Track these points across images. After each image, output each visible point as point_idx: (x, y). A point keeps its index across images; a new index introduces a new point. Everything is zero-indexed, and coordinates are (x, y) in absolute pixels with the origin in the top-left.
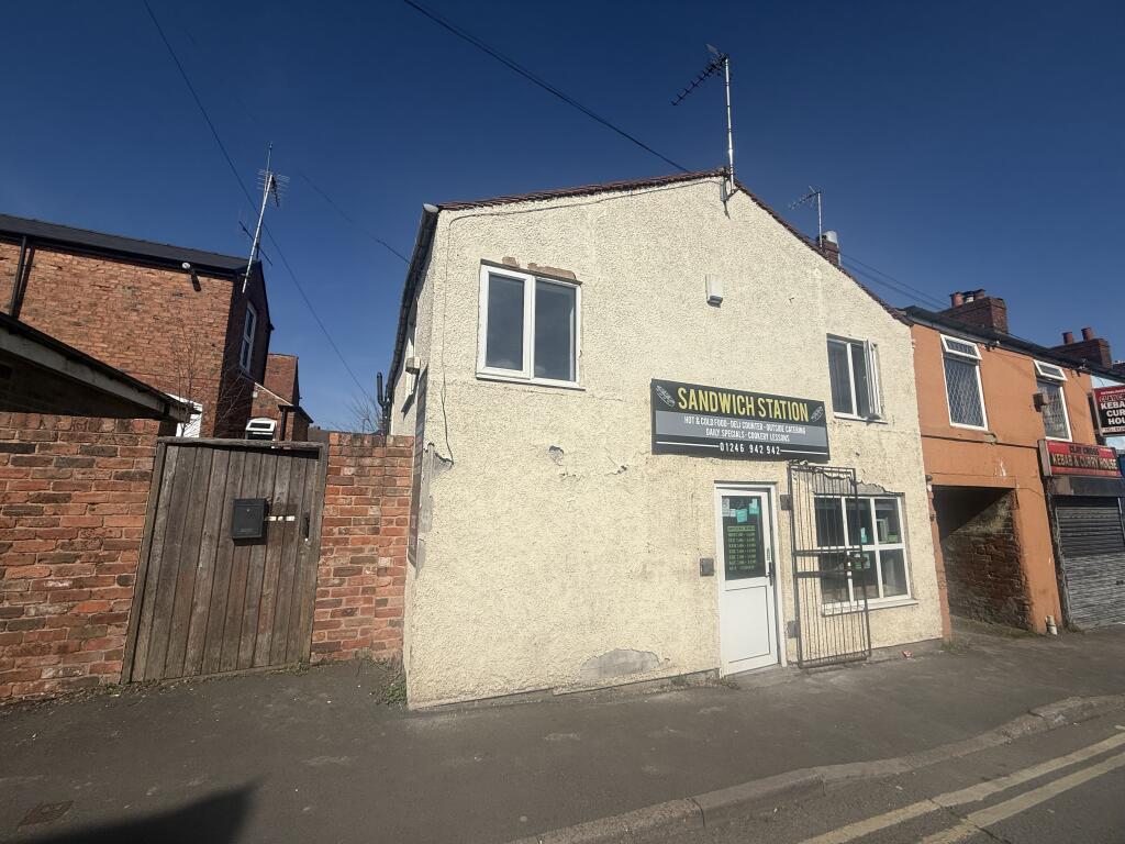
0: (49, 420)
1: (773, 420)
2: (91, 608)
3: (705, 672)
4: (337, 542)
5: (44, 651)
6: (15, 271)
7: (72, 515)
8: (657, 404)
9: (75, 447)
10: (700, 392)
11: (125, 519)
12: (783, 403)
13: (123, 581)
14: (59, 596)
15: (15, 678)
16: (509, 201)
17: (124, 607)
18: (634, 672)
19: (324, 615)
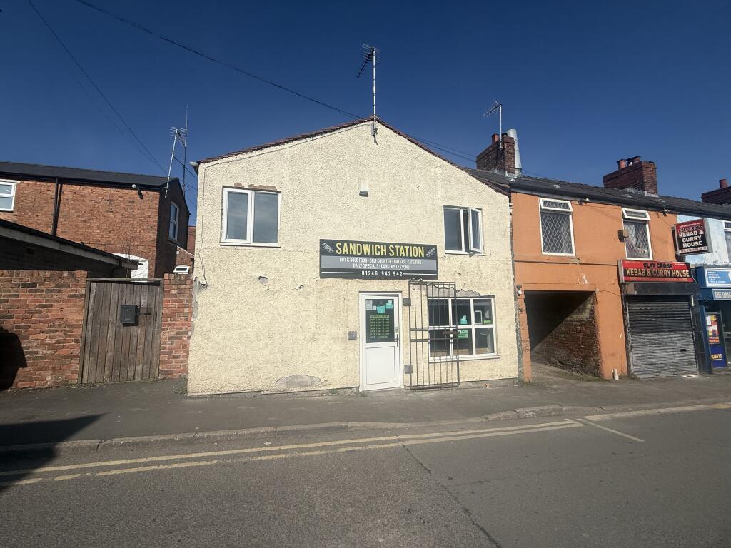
0: (42, 273)
1: (399, 257)
2: (64, 352)
3: (351, 388)
4: (169, 324)
5: (47, 369)
6: (54, 196)
7: (54, 314)
8: (323, 252)
9: (52, 284)
10: (351, 245)
11: (75, 314)
12: (407, 247)
13: (76, 341)
14: (51, 347)
15: (36, 379)
16: (238, 154)
17: (77, 352)
18: (307, 386)
19: (164, 358)
